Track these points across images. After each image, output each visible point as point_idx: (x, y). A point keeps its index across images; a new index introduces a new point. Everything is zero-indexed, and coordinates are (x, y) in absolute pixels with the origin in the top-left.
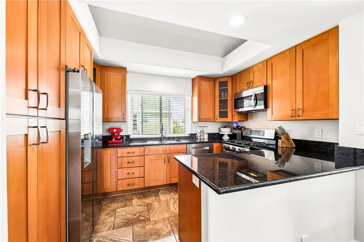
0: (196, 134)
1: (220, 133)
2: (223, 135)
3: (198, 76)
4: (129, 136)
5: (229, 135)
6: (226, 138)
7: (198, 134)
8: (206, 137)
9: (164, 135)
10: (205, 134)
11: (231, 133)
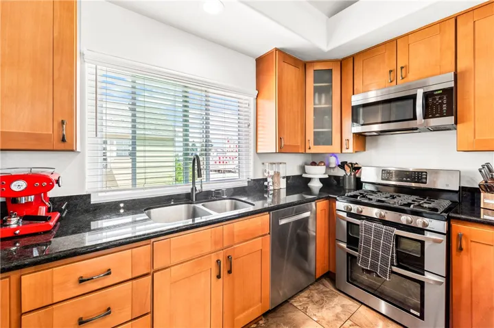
0: (266, 180)
1: (304, 175)
2: (309, 180)
3: (276, 49)
4: (89, 196)
5: (322, 180)
6: (316, 185)
7: (269, 180)
8: (283, 184)
9: (198, 187)
10: (282, 179)
11: (326, 176)
